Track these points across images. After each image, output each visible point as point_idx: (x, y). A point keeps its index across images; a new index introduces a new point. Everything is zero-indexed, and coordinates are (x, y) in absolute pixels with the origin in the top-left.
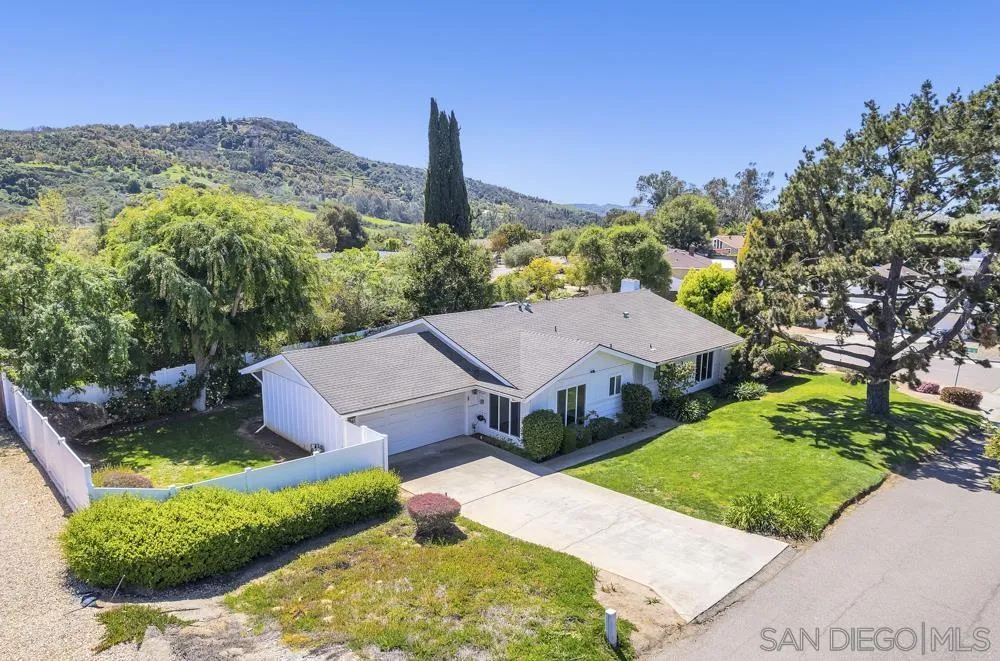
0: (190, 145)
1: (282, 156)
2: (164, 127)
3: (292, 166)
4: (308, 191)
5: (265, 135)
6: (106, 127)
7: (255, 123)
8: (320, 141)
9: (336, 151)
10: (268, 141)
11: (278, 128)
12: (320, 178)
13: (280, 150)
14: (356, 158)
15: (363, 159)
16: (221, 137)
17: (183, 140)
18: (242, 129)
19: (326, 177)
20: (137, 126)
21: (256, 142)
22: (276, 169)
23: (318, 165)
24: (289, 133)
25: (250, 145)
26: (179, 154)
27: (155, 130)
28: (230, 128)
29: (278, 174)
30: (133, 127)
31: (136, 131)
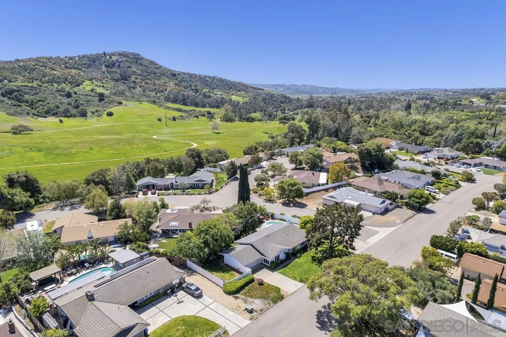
0: (89, 67)
1: (134, 72)
2: (75, 57)
3: (140, 77)
4: (149, 90)
5: (126, 61)
6: (46, 58)
7: (120, 54)
8: (152, 63)
9: (161, 67)
10: (128, 64)
11: (131, 56)
12: (154, 83)
13: (134, 69)
14: (170, 71)
15: (173, 71)
16: (104, 62)
17: (85, 64)
18: (114, 58)
19: (157, 82)
20: (61, 57)
21: (121, 64)
22: (133, 79)
23: (152, 75)
24: (137, 59)
25: (119, 66)
26: (84, 71)
27: (71, 59)
28: (108, 57)
29: (134, 82)
30: (59, 57)
31: (61, 60)
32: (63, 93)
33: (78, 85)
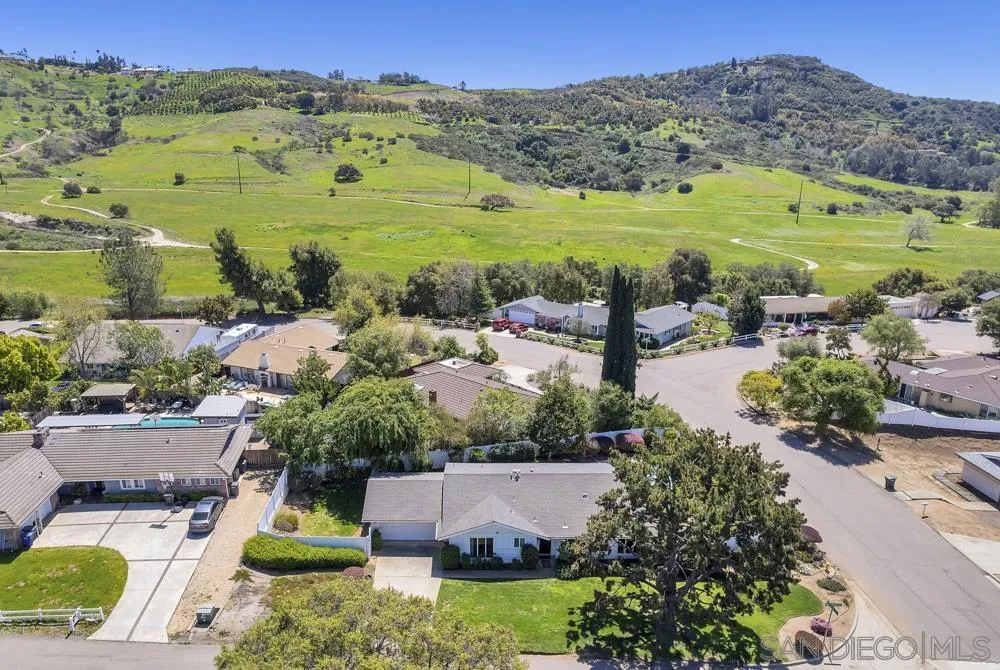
0: (694, 93)
1: (791, 101)
2: (671, 74)
3: (800, 113)
4: (812, 144)
5: (777, 77)
6: (616, 79)
7: (769, 62)
8: (846, 77)
9: (869, 86)
10: (779, 83)
11: (796, 65)
12: (832, 126)
13: (790, 95)
14: (891, 95)
15: (901, 95)
16: (728, 81)
17: (687, 87)
18: (753, 71)
19: (841, 124)
20: (646, 76)
21: (764, 84)
22: (781, 117)
23: (836, 109)
24: (808, 71)
25: (758, 88)
26: (681, 103)
27: (663, 78)
28: (739, 70)
29: (781, 124)
30: (642, 76)
31: (644, 81)
32: (614, 143)
33: (648, 129)
